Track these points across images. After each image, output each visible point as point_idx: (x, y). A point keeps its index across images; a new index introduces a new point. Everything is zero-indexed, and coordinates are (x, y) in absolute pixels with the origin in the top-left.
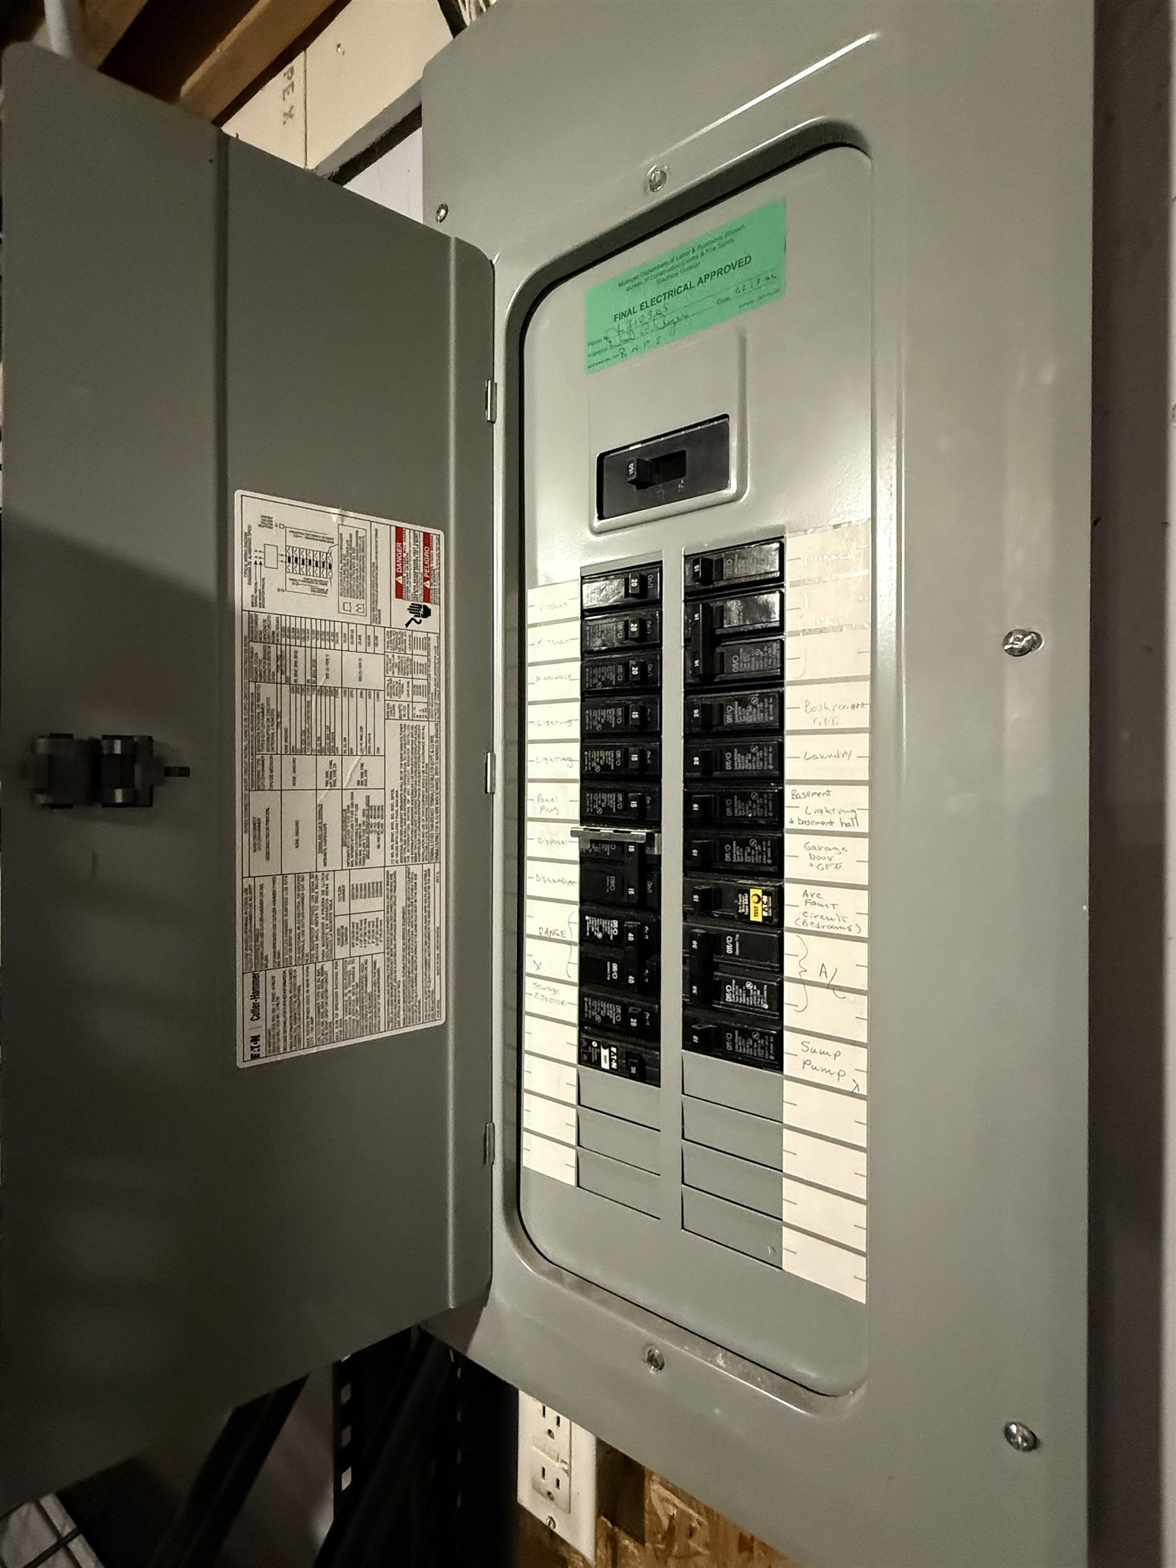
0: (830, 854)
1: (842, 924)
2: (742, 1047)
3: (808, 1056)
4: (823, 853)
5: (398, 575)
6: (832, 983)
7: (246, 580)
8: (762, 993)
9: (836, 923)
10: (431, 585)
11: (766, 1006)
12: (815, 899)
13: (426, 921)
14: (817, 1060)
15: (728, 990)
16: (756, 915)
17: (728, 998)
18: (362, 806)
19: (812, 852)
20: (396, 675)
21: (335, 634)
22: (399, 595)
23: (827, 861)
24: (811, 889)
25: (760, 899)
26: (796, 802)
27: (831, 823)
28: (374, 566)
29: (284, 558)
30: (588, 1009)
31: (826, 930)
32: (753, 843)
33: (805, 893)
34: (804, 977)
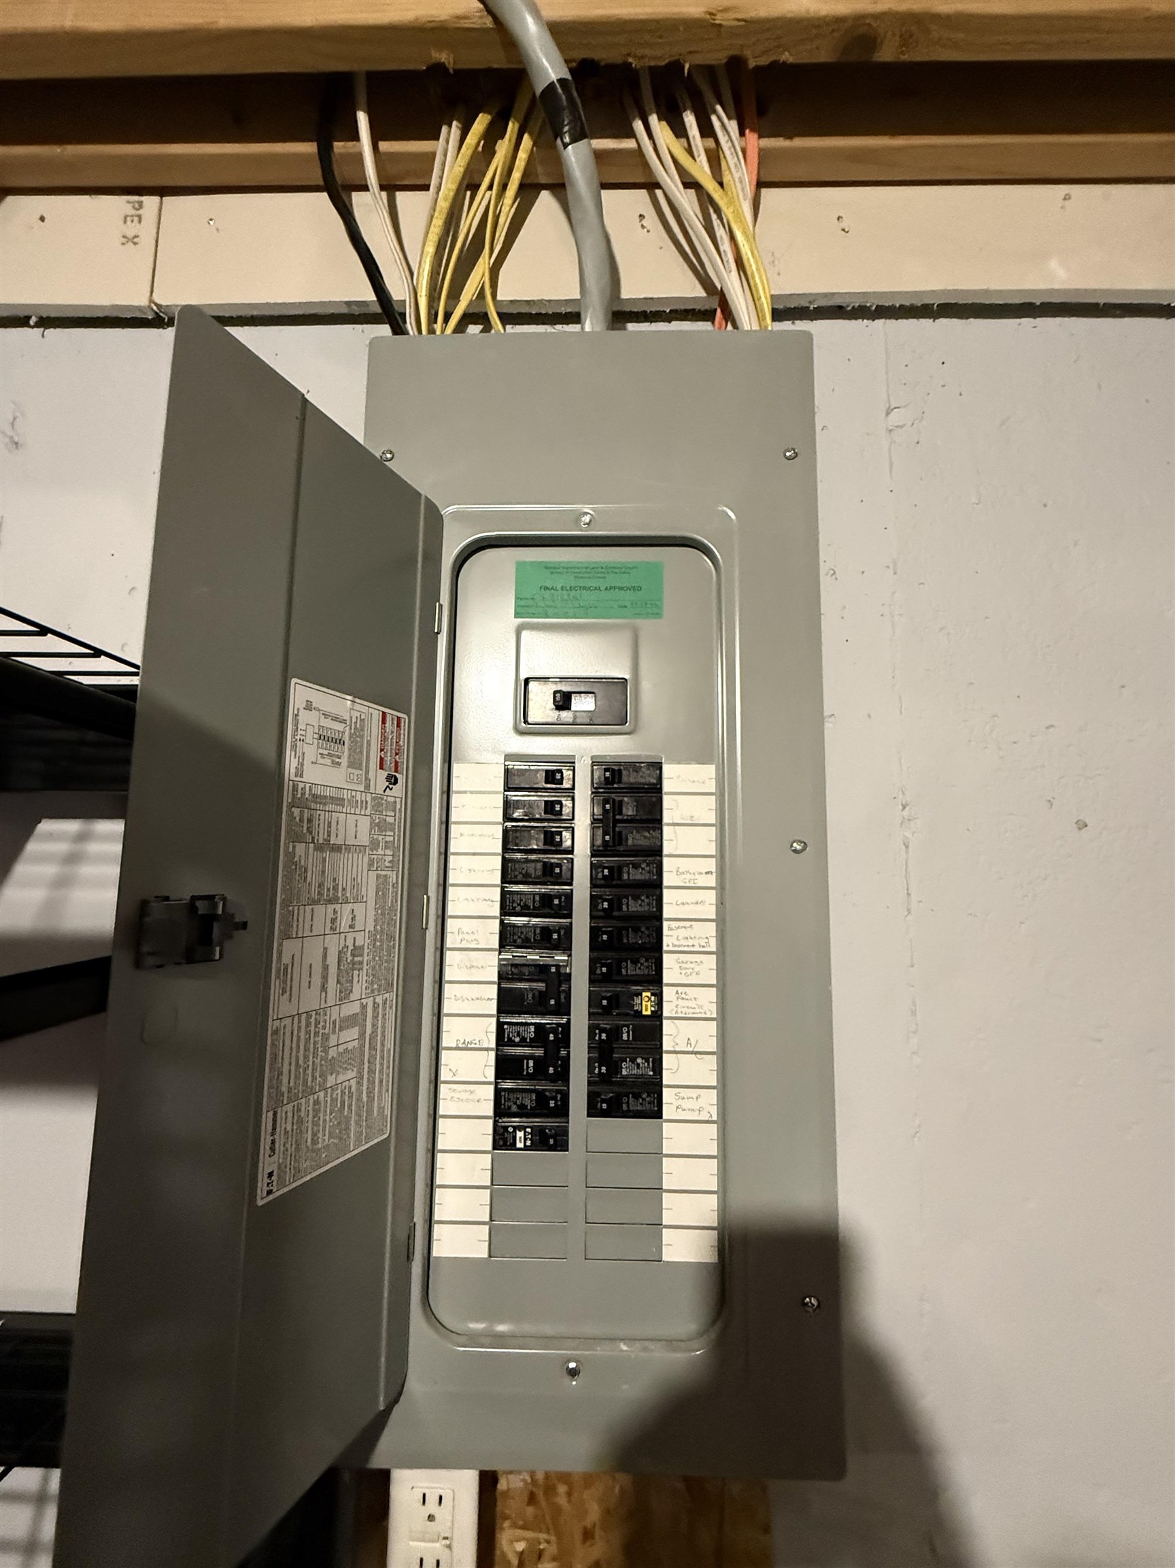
0: (692, 965)
1: (701, 1011)
2: (635, 1105)
3: (680, 1102)
4: (689, 965)
5: (382, 750)
6: (695, 1050)
7: (293, 753)
8: (648, 1064)
9: (697, 1010)
10: (399, 759)
11: (651, 1073)
12: (683, 996)
13: (383, 1045)
14: (686, 1104)
15: (624, 1066)
16: (646, 1010)
17: (624, 1072)
18: (351, 947)
19: (681, 965)
20: (376, 833)
21: (343, 799)
22: (381, 768)
23: (691, 970)
24: (680, 989)
25: (650, 999)
26: (671, 933)
27: (693, 946)
28: (369, 743)
29: (316, 736)
30: (505, 1101)
31: (691, 1015)
32: (643, 960)
33: (677, 993)
34: (678, 1049)
